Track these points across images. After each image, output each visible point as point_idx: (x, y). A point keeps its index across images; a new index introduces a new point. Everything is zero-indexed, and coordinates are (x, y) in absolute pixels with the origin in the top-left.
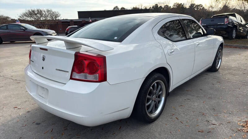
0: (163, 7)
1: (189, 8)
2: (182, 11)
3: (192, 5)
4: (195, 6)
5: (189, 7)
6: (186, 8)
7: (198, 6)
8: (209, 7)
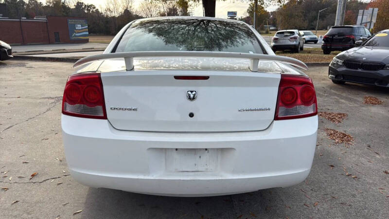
0: (28, 3)
1: (74, 9)
2: (64, 12)
3: (79, 5)
4: (83, 7)
5: (75, 7)
6: (69, 8)
7: (89, 6)
8: (106, 10)
